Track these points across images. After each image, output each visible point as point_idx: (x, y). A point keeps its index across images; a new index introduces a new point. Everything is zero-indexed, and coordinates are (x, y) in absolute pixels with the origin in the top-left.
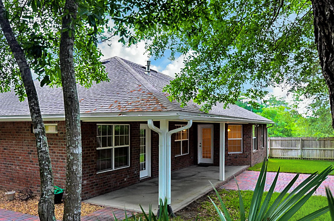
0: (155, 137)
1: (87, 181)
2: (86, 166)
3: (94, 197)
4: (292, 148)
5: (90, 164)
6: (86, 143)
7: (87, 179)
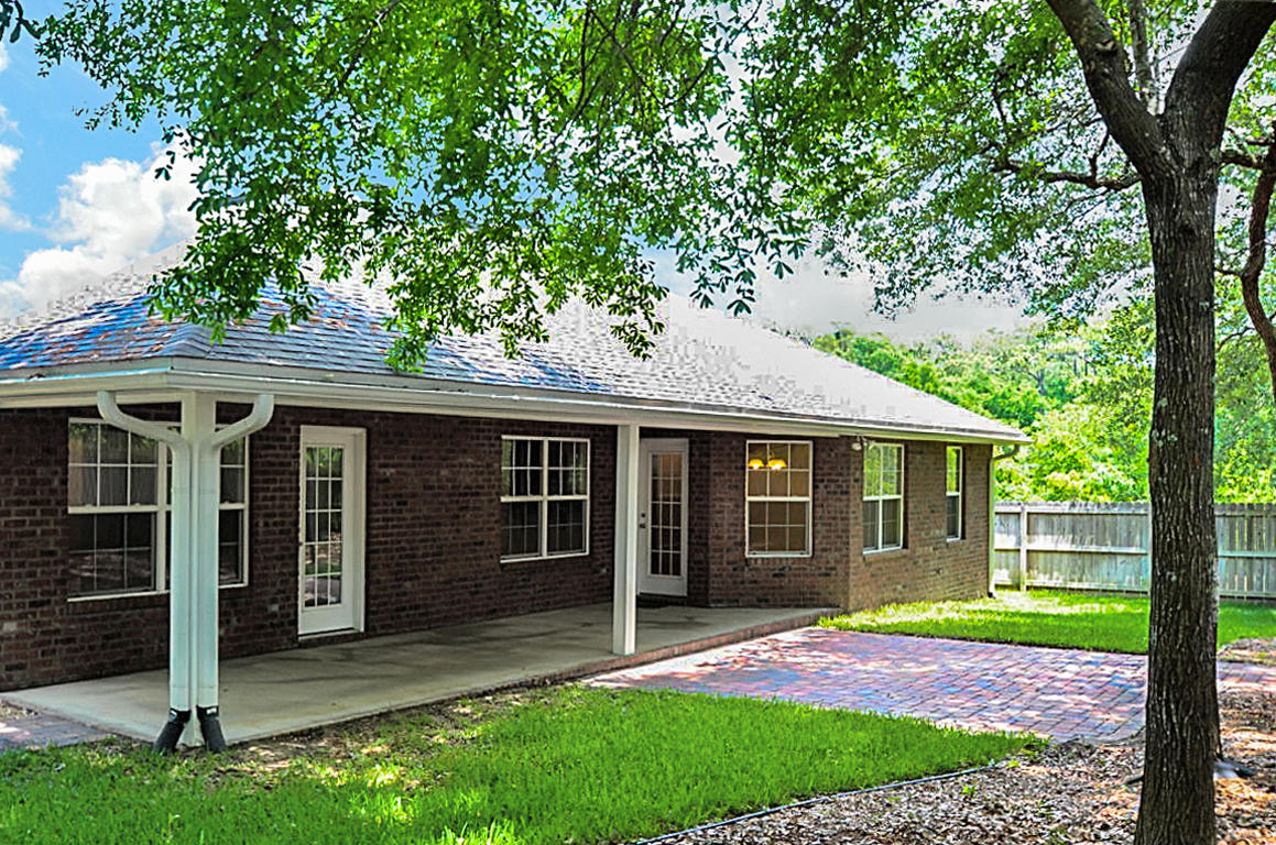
0: (387, 480)
1: (19, 625)
2: (15, 571)
3: (54, 684)
4: (1113, 550)
5: (37, 565)
6: (16, 484)
7: (20, 617)
